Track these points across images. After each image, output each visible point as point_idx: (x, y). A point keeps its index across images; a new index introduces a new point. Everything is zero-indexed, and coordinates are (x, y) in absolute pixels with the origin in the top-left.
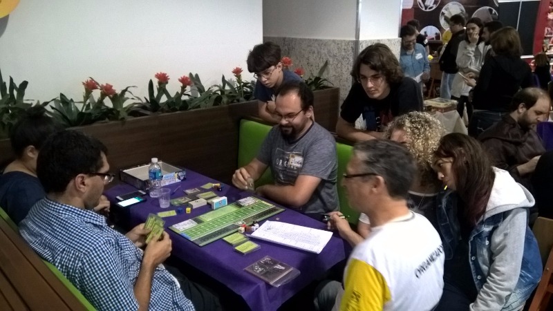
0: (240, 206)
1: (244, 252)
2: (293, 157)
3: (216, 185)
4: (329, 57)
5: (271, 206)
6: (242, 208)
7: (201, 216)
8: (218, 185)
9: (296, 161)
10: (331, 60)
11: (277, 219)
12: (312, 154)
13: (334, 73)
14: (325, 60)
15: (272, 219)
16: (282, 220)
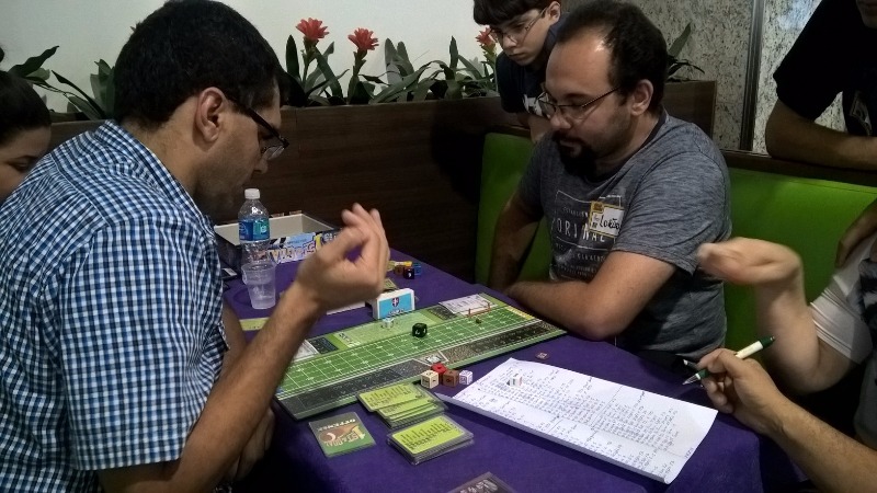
0: (447, 314)
1: (416, 451)
2: (599, 209)
3: (402, 263)
4: (693, 17)
5: (529, 319)
6: (450, 321)
7: (336, 335)
8: (408, 264)
9: (604, 219)
10: (698, 22)
11: (542, 356)
12: (650, 193)
13: (705, 50)
14: (685, 25)
15: (526, 354)
16: (554, 361)
